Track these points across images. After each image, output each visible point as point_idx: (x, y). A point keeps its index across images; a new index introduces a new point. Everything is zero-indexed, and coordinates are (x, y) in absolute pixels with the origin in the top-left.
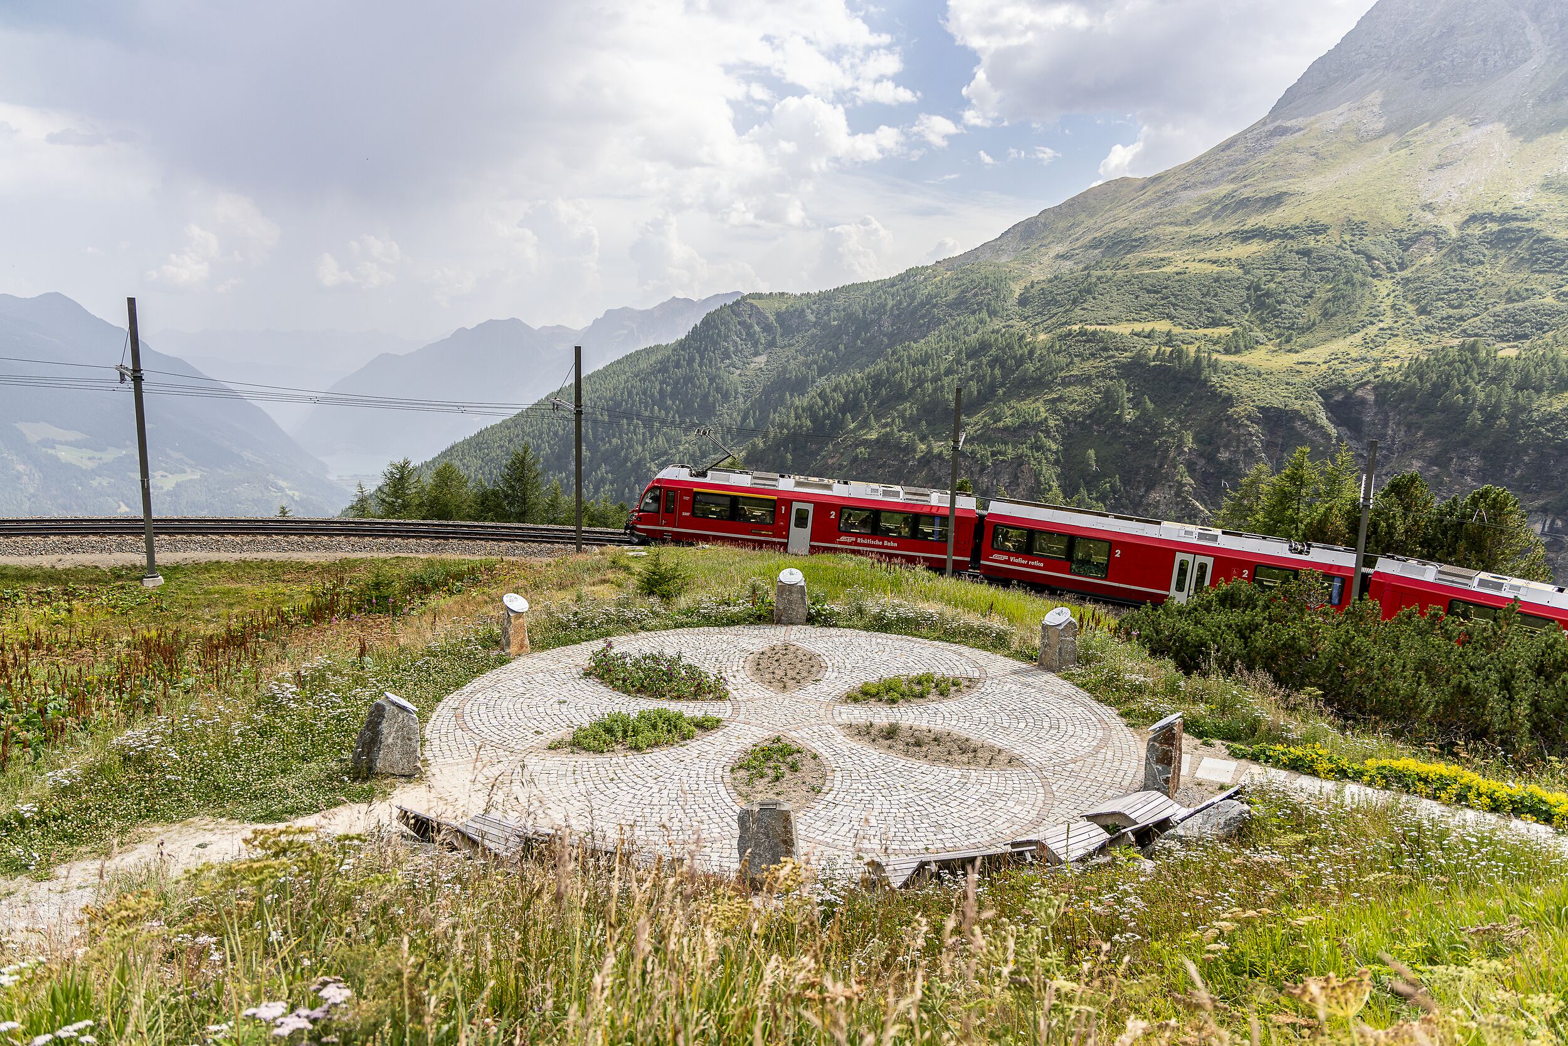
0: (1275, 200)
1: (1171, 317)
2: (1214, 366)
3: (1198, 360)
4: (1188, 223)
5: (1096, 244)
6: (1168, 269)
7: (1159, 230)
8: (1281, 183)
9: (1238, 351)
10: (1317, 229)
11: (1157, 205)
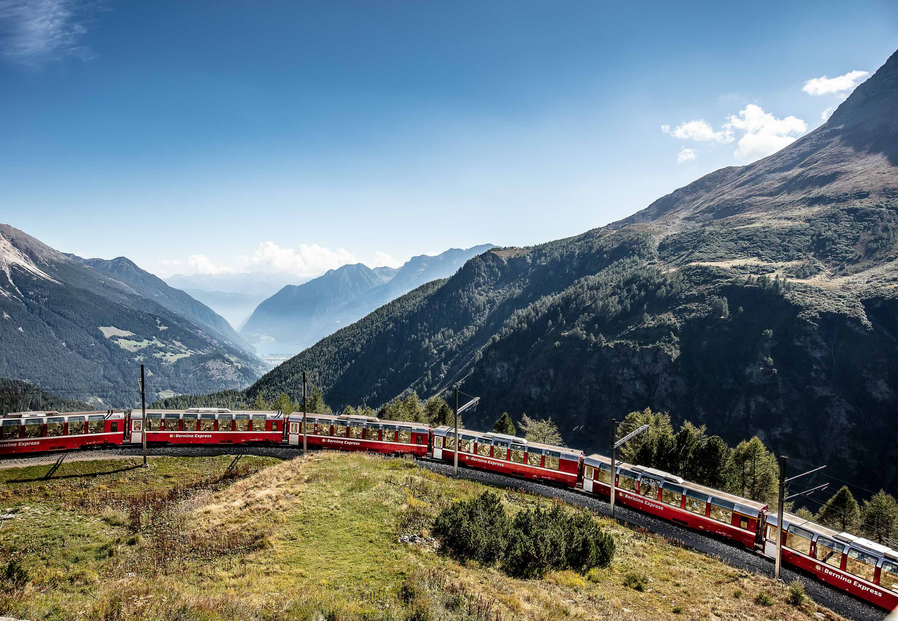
0: (832, 178)
1: (759, 255)
2: (788, 287)
3: (776, 284)
4: (771, 194)
5: (710, 210)
6: (757, 225)
7: (752, 200)
8: (836, 166)
9: (805, 277)
10: (862, 195)
11: (751, 183)
